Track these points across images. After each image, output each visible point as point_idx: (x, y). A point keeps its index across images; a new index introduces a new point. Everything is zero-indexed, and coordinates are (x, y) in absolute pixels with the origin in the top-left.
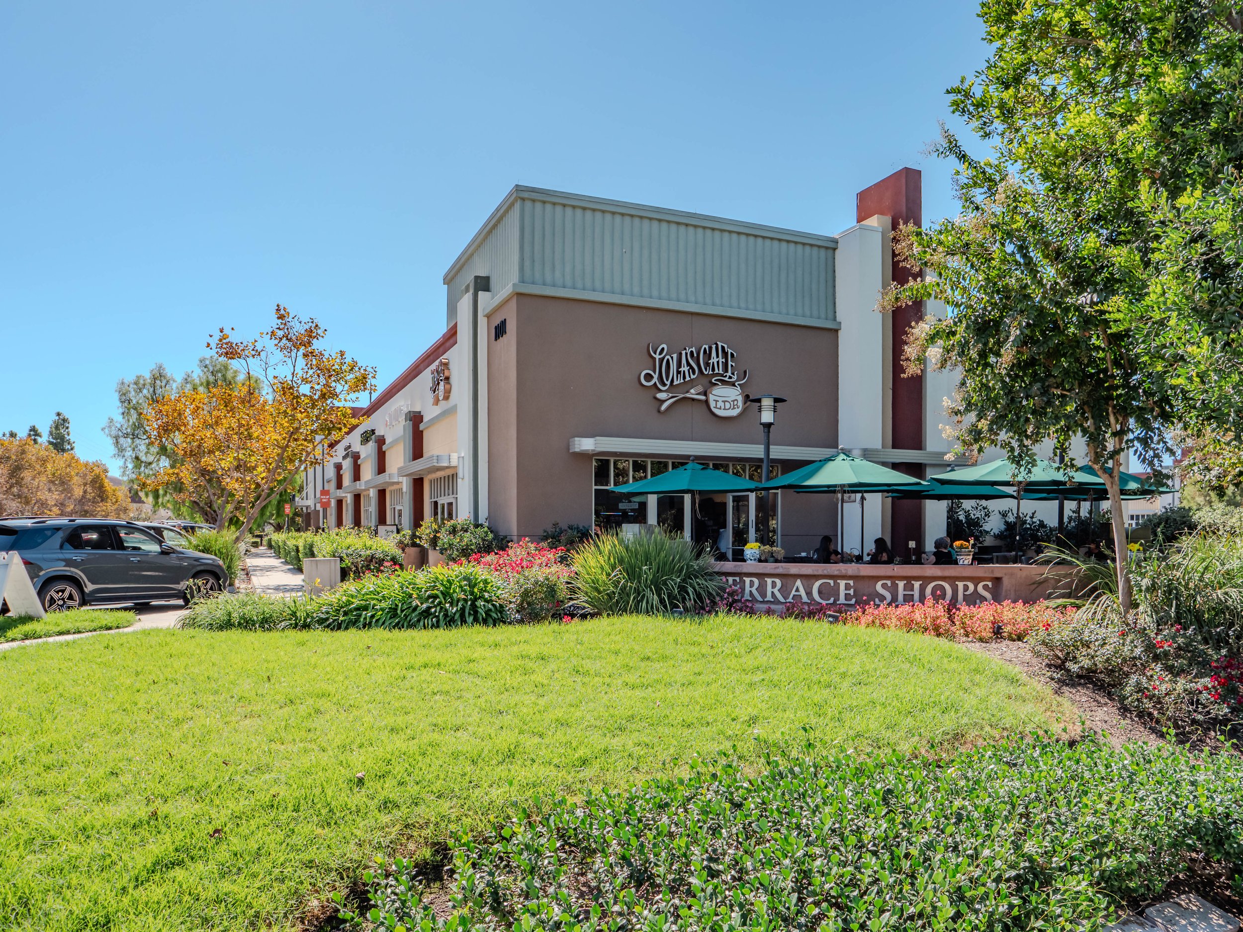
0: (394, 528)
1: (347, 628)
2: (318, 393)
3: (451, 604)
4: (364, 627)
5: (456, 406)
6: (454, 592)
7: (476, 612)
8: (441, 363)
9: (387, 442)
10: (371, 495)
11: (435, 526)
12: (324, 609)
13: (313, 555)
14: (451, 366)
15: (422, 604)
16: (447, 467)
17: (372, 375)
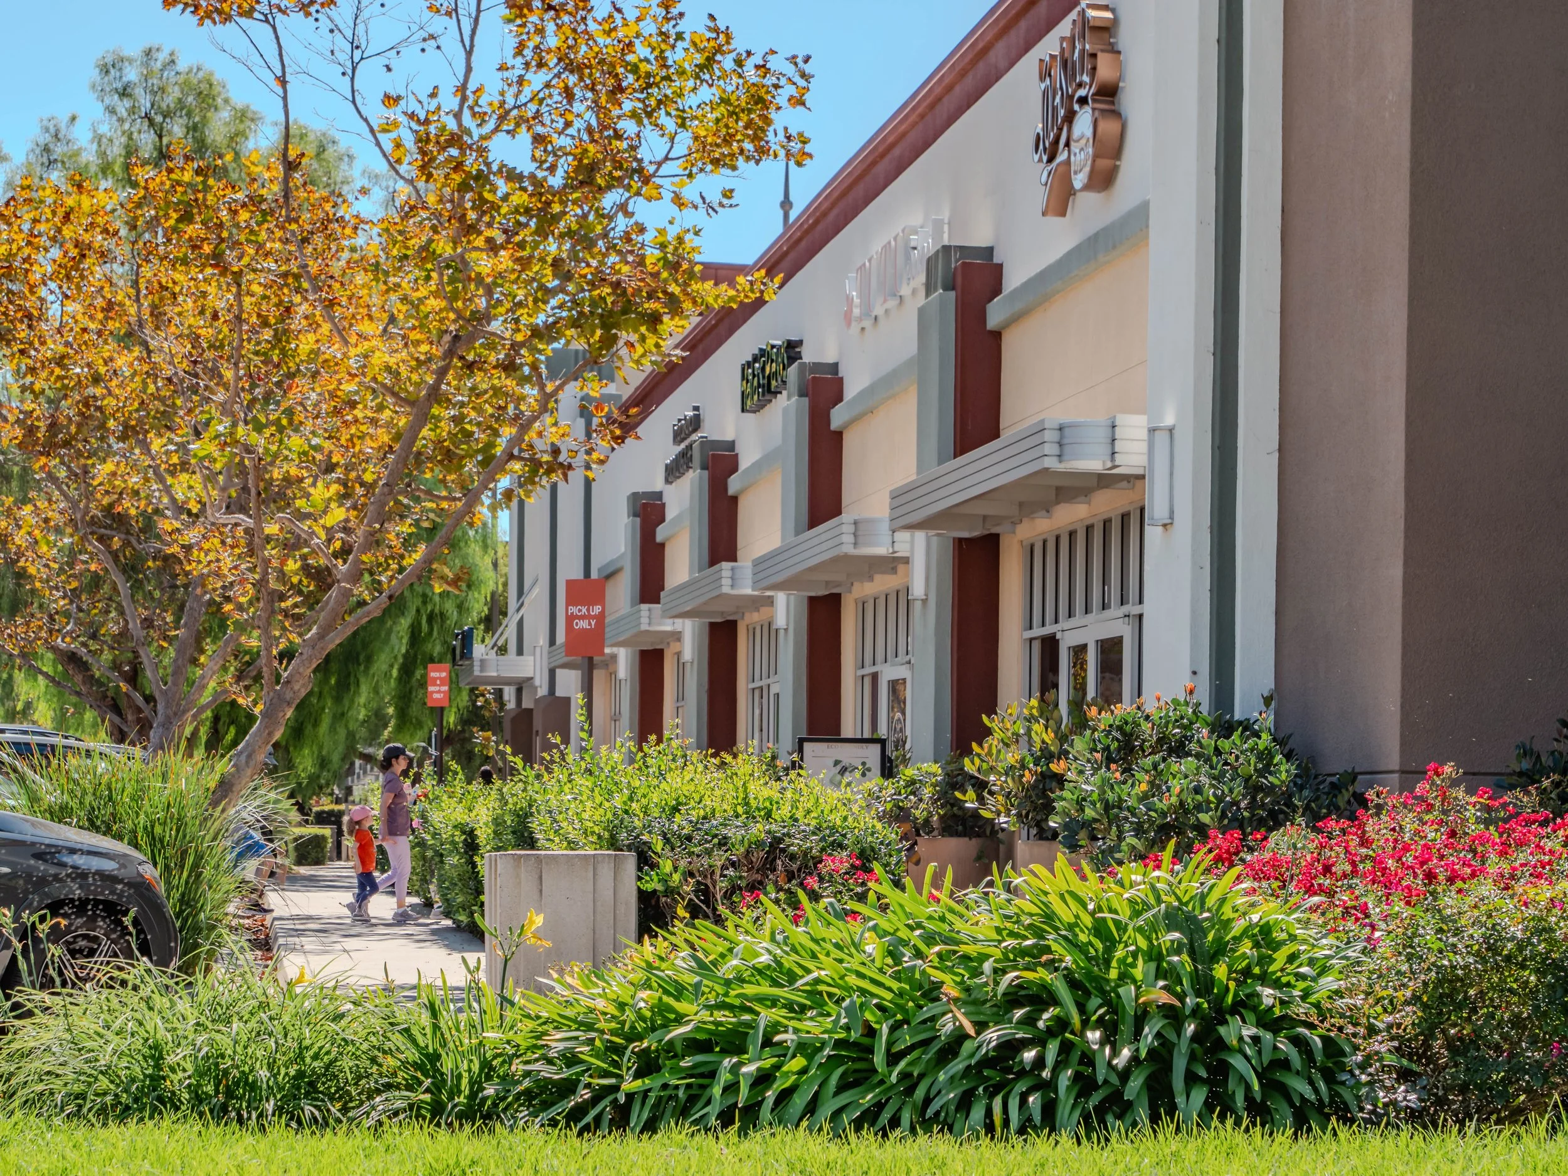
0: (872, 754)
1: (651, 1127)
2: (565, 165)
3: (1111, 1037)
4: (726, 1119)
5: (1141, 214)
6: (1124, 977)
7: (1221, 1070)
8: (1087, 28)
9: (851, 391)
10: (781, 621)
11: (1042, 734)
12: (557, 1042)
13: (525, 839)
14: (1125, 38)
15: (981, 1026)
16: (1105, 481)
17: (789, 90)
